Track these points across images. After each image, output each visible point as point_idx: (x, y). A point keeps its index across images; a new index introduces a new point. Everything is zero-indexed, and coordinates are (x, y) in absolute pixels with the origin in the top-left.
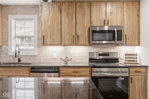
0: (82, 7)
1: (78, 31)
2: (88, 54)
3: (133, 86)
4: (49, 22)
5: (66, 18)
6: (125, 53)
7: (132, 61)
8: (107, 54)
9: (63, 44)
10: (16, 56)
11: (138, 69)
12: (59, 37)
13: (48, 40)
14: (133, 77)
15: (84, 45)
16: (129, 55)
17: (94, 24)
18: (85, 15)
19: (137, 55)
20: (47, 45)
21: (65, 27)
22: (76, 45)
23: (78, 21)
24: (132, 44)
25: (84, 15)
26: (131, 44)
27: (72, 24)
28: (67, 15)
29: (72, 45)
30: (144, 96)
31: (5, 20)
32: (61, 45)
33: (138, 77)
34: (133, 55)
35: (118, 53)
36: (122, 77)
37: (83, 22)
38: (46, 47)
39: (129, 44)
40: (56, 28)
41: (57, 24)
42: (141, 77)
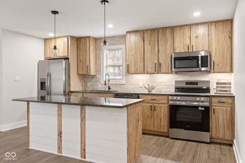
0: (164, 34)
1: (160, 59)
2: (174, 83)
3: (215, 118)
4: (133, 51)
5: (149, 47)
6: (217, 81)
7: (225, 91)
8: (196, 83)
9: (146, 72)
10: (105, 84)
11: (223, 100)
12: (142, 66)
13: (132, 69)
14: (216, 107)
15: (167, 73)
16: (221, 84)
17: (177, 51)
18: (168, 42)
19: (230, 84)
20: (131, 74)
21: (148, 55)
22: (158, 73)
23: (160, 48)
24: (222, 71)
25: (166, 42)
26: (220, 71)
27: (155, 52)
28: (150, 43)
29: (154, 73)
30: (230, 131)
31: (98, 52)
32: (144, 73)
33: (222, 108)
34: (225, 84)
35: (209, 81)
36: (202, 107)
37: (166, 49)
38: (130, 75)
39: (217, 71)
40: (139, 57)
41: (141, 53)
42: (226, 109)
